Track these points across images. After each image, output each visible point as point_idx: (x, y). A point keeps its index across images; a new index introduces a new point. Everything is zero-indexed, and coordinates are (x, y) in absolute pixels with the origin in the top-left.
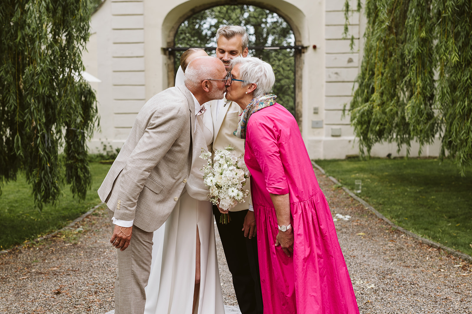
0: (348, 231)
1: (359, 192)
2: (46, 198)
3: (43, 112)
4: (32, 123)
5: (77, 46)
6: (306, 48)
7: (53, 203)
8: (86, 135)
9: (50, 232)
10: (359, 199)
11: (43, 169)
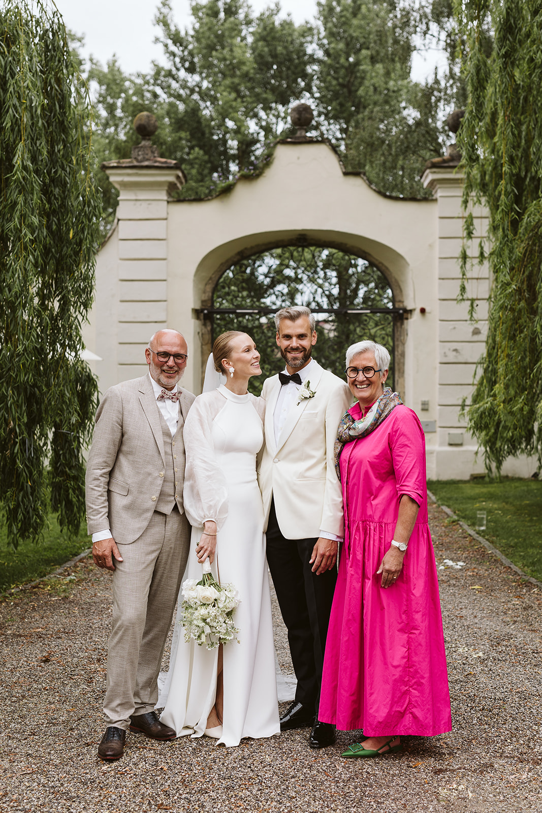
0: (458, 584)
1: (483, 528)
2: (25, 531)
3: (24, 408)
4: (7, 424)
5: (74, 316)
6: (411, 311)
7: (34, 538)
8: (81, 440)
9: (28, 580)
10: (480, 539)
11: (22, 489)
